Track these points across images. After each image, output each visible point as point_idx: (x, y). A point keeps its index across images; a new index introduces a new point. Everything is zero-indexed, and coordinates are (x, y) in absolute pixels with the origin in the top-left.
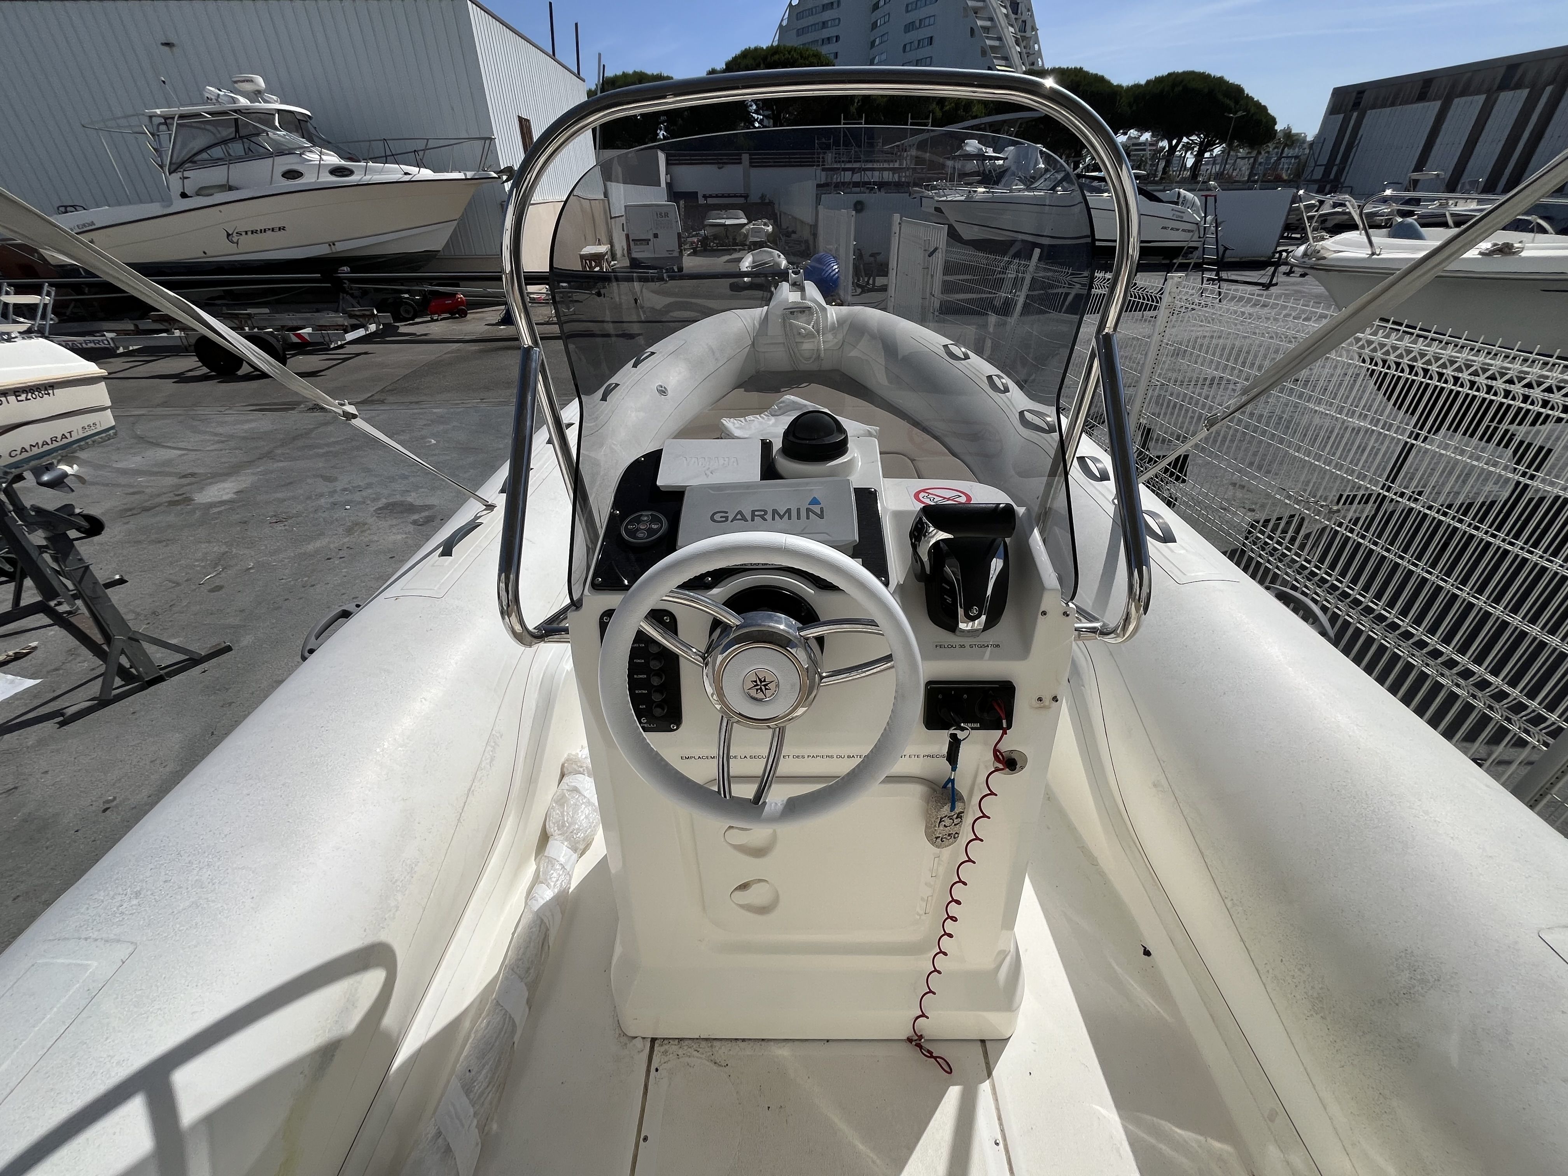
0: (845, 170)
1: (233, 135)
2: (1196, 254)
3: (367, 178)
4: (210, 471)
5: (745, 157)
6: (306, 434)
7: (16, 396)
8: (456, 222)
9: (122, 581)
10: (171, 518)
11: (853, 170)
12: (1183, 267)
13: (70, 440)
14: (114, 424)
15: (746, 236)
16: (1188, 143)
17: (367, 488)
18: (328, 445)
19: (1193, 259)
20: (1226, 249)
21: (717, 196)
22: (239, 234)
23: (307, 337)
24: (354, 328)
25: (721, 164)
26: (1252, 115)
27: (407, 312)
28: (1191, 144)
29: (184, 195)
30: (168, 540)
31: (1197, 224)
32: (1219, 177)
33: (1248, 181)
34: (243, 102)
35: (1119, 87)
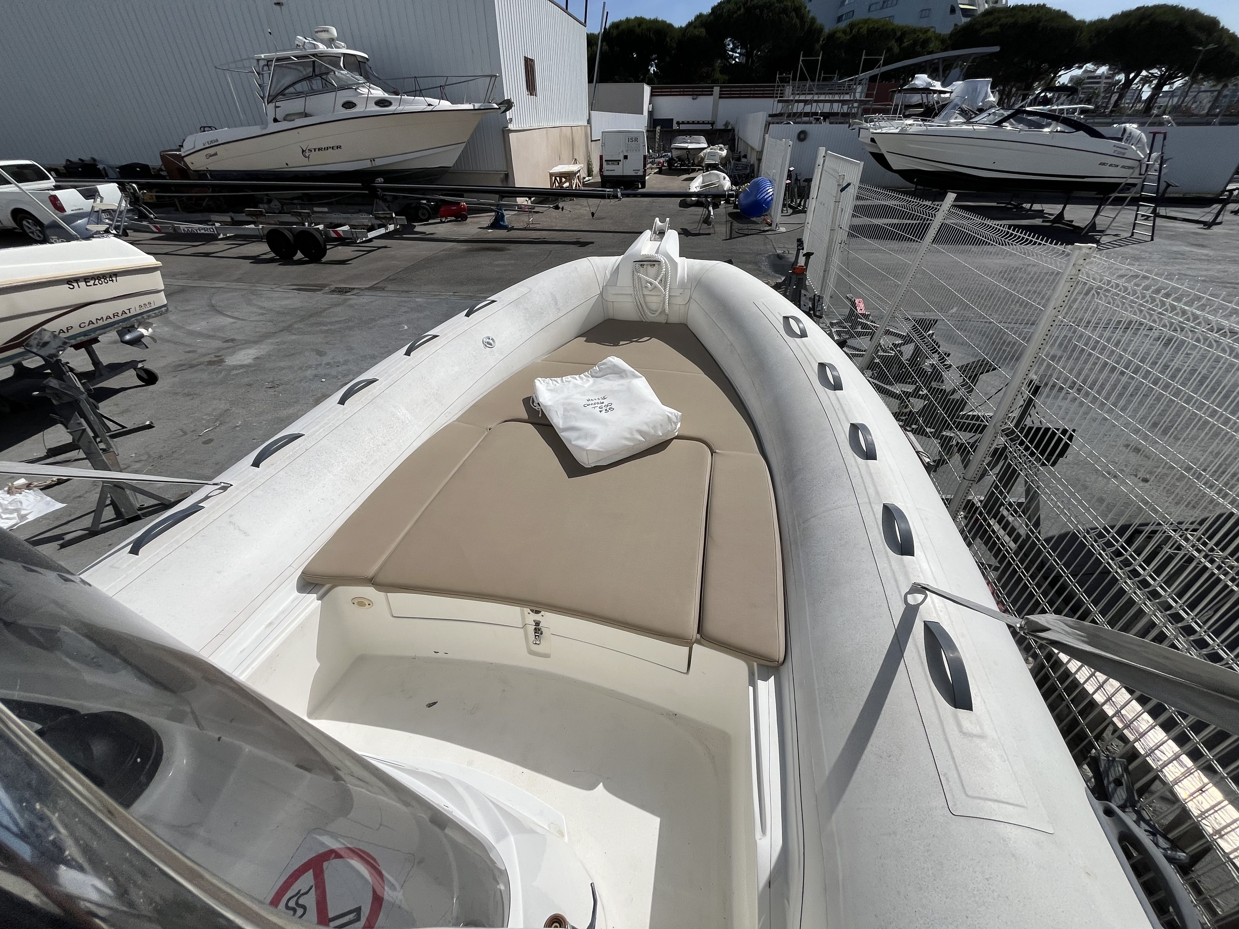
0: (799, 101)
1: (311, 74)
2: (1134, 190)
3: (401, 109)
4: (245, 338)
5: (717, 90)
6: (321, 312)
7: (86, 282)
8: (464, 144)
9: (150, 427)
10: (205, 376)
11: (806, 102)
12: (1119, 201)
13: (129, 315)
14: (166, 302)
15: (703, 159)
16: (1147, 76)
17: (343, 364)
18: (331, 323)
19: (1130, 195)
20: (1168, 185)
21: (688, 123)
22: (310, 150)
23: (341, 233)
24: (380, 226)
25: (695, 95)
26: (1226, 47)
27: (423, 214)
28: (1151, 77)
29: (275, 120)
30: (195, 394)
31: (1140, 161)
32: (1175, 110)
33: (1208, 114)
34: (322, 47)
35: (1083, 22)
